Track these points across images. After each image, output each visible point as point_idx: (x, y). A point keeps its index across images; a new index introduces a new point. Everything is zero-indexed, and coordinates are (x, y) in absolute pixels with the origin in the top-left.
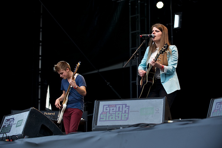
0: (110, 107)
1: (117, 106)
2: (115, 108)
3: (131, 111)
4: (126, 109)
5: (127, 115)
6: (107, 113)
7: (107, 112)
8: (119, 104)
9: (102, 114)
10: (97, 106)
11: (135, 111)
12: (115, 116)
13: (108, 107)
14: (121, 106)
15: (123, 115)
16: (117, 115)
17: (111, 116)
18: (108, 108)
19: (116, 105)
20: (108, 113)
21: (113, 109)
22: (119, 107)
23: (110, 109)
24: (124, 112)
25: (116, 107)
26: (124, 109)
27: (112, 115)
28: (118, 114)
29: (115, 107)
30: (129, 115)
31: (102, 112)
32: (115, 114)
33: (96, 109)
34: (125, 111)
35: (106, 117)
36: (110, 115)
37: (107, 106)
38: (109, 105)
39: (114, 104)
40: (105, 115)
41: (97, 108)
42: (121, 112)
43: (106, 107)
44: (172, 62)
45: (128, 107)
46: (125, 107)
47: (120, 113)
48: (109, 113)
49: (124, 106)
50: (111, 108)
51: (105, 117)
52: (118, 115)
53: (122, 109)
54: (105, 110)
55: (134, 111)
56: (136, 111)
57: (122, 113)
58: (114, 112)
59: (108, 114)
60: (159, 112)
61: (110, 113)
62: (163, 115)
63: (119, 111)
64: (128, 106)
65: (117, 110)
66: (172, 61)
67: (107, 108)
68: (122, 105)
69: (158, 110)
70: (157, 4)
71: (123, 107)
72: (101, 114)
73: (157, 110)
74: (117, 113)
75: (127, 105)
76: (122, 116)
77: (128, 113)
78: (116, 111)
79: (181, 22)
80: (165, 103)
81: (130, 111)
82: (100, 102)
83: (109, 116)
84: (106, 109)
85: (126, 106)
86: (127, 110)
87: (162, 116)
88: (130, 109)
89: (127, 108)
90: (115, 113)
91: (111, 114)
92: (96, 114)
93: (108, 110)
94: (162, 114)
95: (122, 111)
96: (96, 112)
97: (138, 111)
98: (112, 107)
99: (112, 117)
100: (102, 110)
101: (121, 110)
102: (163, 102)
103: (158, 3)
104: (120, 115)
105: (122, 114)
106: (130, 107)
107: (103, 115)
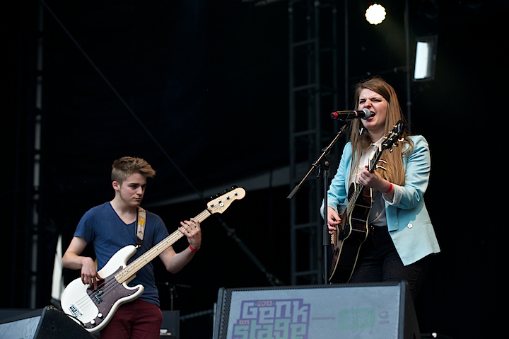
0: (258, 308)
1: (277, 303)
2: (273, 309)
3: (314, 319)
4: (302, 312)
5: (304, 327)
6: (250, 322)
7: (250, 320)
8: (282, 298)
9: (238, 324)
10: (224, 304)
11: (325, 318)
12: (274, 331)
13: (255, 306)
14: (288, 304)
15: (294, 327)
16: (277, 327)
17: (262, 329)
18: (254, 310)
19: (274, 301)
20: (254, 322)
21: (267, 313)
22: (284, 308)
23: (259, 313)
24: (295, 320)
25: (275, 306)
26: (297, 312)
27: (265, 327)
28: (282, 325)
29: (272, 306)
30: (310, 327)
31: (238, 321)
32: (272, 326)
33: (223, 312)
34: (300, 317)
35: (249, 332)
36: (259, 327)
37: (252, 304)
38: (256, 302)
39: (270, 298)
40: (247, 327)
41: (224, 308)
42: (289, 321)
43: (249, 307)
44: (415, 178)
45: (306, 308)
46: (300, 308)
47: (287, 322)
48: (258, 323)
49: (296, 304)
50: (261, 309)
51: (247, 332)
52: (282, 328)
53: (292, 312)
54: (245, 316)
55: (322, 319)
56: (328, 318)
57: (291, 323)
58: (270, 318)
59: (254, 326)
60: (388, 322)
61: (260, 322)
62: (399, 329)
63: (283, 316)
64: (305, 305)
65: (278, 315)
66: (414, 175)
67: (251, 310)
68: (290, 302)
69: (387, 316)
70: (368, 11)
71: (292, 307)
72: (235, 325)
73: (384, 314)
74: (278, 322)
75: (304, 303)
76: (290, 330)
77: (307, 323)
78: (275, 318)
79: (433, 64)
80: (403, 296)
81: (311, 317)
82: (234, 293)
83: (257, 331)
84: (250, 313)
85: (301, 305)
86: (305, 314)
87: (397, 331)
88: (311, 312)
89: (305, 311)
90: (272, 321)
91: (262, 325)
92: (222, 324)
93: (254, 316)
94: (397, 326)
95: (291, 318)
96: (222, 320)
97: (333, 318)
98: (266, 306)
99: (264, 332)
100: (239, 315)
101: (288, 314)
102: (399, 294)
103: (371, 7)
104: (286, 329)
105: (292, 326)
106: (312, 307)
107: (242, 327)
